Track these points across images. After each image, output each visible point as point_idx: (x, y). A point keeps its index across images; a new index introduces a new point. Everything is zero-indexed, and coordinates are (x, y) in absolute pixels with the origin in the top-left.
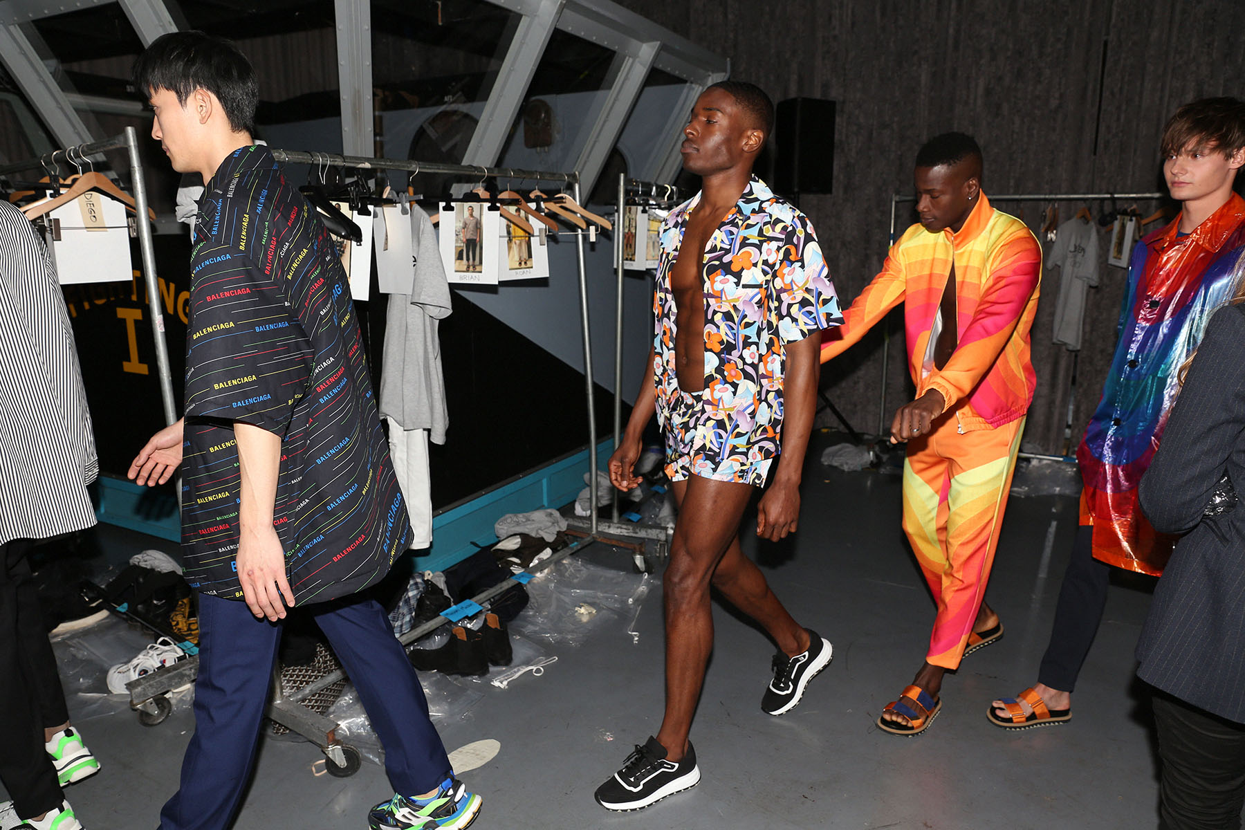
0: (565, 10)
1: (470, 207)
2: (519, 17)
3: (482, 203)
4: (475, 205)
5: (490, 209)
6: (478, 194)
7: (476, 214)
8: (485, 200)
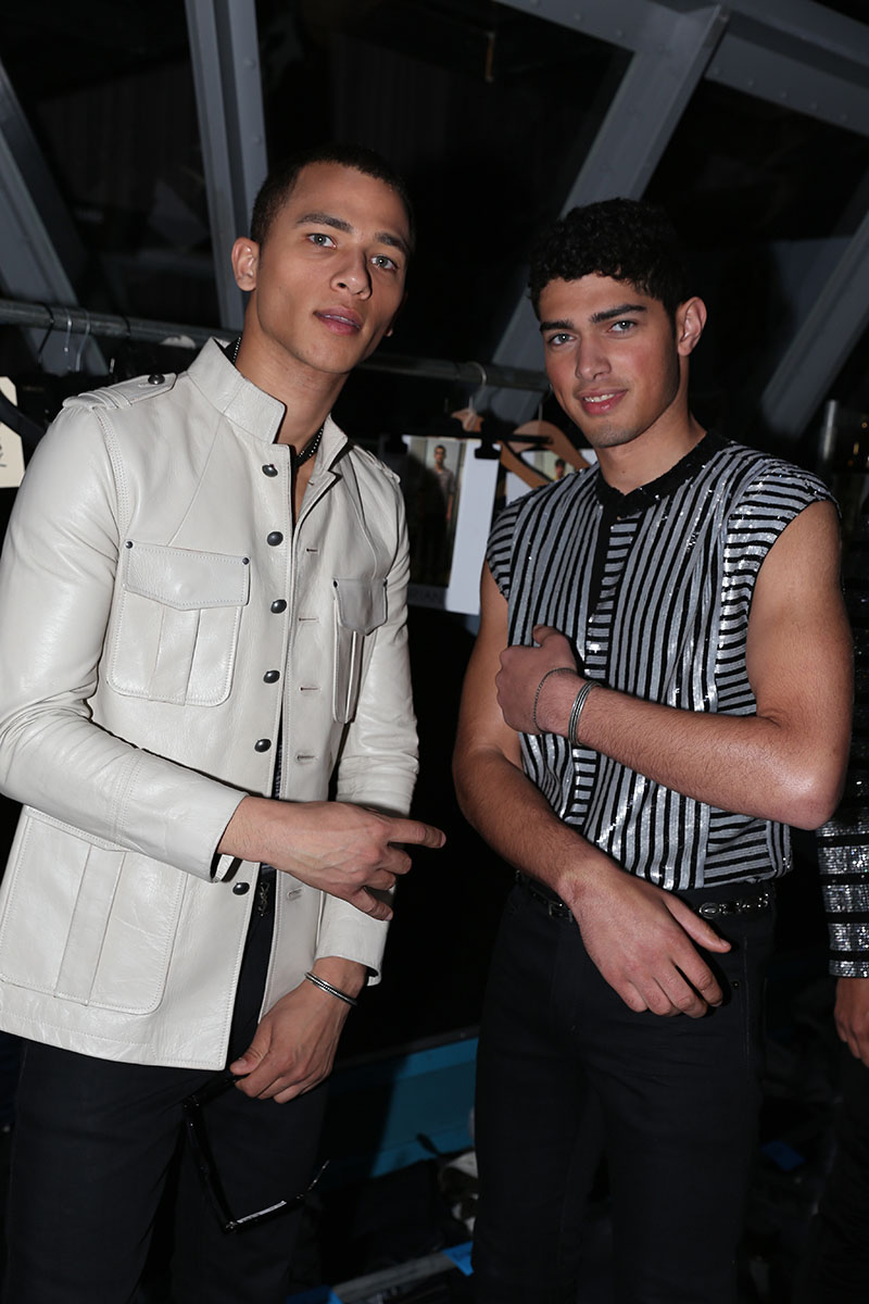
0: (728, 38)
1: (440, 447)
2: (628, 56)
3: (463, 441)
4: (450, 442)
5: (479, 454)
6: (459, 423)
7: (450, 462)
8: (473, 435)
